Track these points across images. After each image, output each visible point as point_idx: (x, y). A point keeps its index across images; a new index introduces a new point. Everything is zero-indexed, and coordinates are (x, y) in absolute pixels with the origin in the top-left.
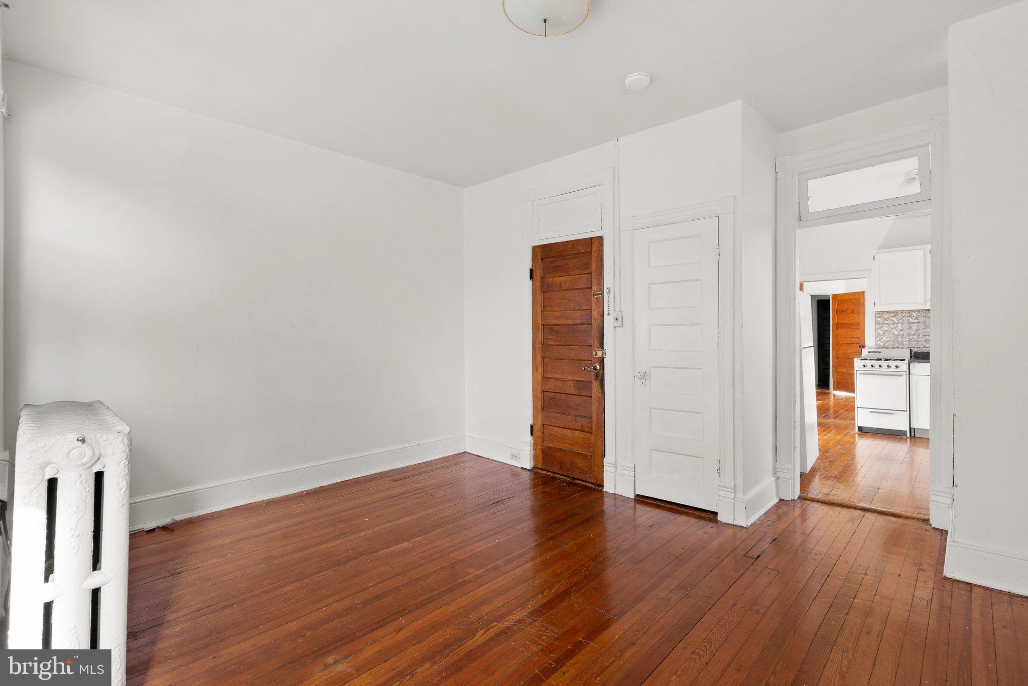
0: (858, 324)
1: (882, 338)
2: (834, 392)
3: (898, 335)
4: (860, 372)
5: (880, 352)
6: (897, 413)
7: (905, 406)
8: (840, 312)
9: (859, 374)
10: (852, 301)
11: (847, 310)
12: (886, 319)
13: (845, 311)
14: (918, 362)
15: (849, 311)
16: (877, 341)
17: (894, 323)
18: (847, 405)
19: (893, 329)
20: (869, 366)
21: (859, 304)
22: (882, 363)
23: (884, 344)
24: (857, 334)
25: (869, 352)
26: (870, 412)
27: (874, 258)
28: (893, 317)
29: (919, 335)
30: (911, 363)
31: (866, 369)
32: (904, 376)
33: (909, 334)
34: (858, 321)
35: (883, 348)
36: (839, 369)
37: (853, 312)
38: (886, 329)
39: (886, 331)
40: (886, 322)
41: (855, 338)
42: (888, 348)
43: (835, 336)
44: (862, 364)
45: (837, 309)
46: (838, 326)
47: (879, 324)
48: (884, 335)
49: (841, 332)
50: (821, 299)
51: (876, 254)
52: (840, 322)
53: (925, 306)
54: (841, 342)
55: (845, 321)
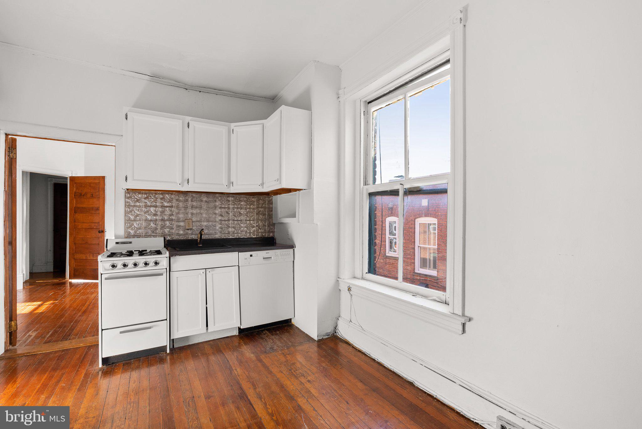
0: (98, 209)
1: (133, 224)
2: (70, 280)
3: (151, 220)
4: (106, 276)
5: (130, 243)
6: (155, 326)
7: (164, 315)
8: (78, 196)
9: (106, 279)
10: (92, 185)
11: (86, 194)
12: (138, 201)
13: (84, 195)
14: (180, 255)
15: (89, 195)
16: (127, 228)
17: (146, 206)
18: (86, 301)
19: (145, 213)
20: (120, 266)
21: (99, 188)
22: (136, 258)
23: (135, 232)
24: (96, 219)
25: (117, 243)
26: (121, 333)
27: (126, 115)
28: (145, 198)
29: (172, 220)
30: (172, 256)
31: (115, 270)
32: (165, 275)
33: (163, 220)
34: (98, 206)
35: (134, 236)
36: (78, 256)
37: (92, 196)
38: (138, 213)
39: (137, 215)
40: (138, 204)
41: (95, 223)
42: (139, 236)
43: (73, 221)
44: (111, 263)
45: (75, 193)
46: (75, 210)
47: (129, 206)
48: (135, 220)
49: (79, 216)
50: (58, 182)
51: (128, 111)
52: (79, 206)
53: (182, 186)
54: (80, 227)
55: (84, 206)
